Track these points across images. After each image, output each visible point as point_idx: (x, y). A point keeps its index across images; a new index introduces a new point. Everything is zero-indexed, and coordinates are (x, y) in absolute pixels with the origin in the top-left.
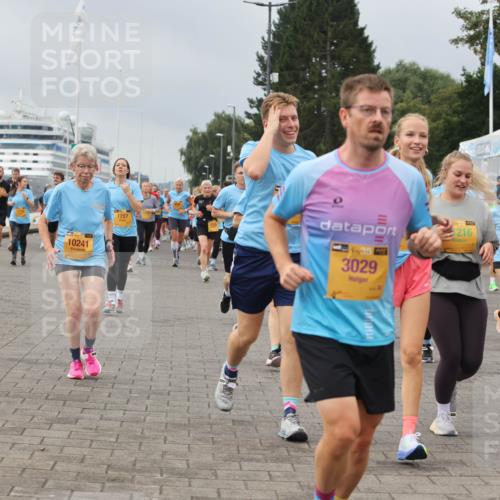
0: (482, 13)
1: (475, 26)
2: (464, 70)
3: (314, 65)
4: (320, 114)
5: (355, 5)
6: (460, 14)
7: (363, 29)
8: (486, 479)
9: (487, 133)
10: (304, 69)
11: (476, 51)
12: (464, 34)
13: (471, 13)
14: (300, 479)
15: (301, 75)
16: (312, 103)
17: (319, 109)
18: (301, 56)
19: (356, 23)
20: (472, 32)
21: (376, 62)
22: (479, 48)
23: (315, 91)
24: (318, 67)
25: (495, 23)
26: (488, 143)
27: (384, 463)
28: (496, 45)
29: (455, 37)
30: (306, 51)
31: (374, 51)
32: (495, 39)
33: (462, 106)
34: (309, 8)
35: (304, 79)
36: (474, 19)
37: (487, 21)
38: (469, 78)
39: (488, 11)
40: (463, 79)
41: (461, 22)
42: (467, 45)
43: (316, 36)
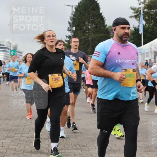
0: (139, 8)
1: (137, 12)
2: (134, 26)
3: (86, 25)
4: (88, 40)
5: (99, 6)
6: (132, 8)
7: (101, 14)
8: (143, 155)
9: (141, 46)
10: (83, 26)
11: (137, 20)
12: (134, 15)
13: (136, 8)
14: (84, 155)
15: (82, 28)
16: (86, 37)
17: (88, 39)
18: (82, 22)
19: (99, 12)
20: (136, 14)
21: (106, 24)
22: (138, 19)
23: (87, 33)
24: (88, 25)
25: (143, 11)
26: (142, 49)
27: (110, 150)
28: (143, 18)
29: (130, 16)
30: (84, 20)
31: (105, 20)
32: (143, 16)
33: (133, 37)
34: (84, 7)
35: (83, 29)
36: (137, 10)
37: (141, 11)
38: (135, 29)
39: (141, 8)
40: (133, 29)
41: (133, 11)
42: (135, 18)
43: (87, 15)
